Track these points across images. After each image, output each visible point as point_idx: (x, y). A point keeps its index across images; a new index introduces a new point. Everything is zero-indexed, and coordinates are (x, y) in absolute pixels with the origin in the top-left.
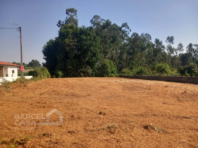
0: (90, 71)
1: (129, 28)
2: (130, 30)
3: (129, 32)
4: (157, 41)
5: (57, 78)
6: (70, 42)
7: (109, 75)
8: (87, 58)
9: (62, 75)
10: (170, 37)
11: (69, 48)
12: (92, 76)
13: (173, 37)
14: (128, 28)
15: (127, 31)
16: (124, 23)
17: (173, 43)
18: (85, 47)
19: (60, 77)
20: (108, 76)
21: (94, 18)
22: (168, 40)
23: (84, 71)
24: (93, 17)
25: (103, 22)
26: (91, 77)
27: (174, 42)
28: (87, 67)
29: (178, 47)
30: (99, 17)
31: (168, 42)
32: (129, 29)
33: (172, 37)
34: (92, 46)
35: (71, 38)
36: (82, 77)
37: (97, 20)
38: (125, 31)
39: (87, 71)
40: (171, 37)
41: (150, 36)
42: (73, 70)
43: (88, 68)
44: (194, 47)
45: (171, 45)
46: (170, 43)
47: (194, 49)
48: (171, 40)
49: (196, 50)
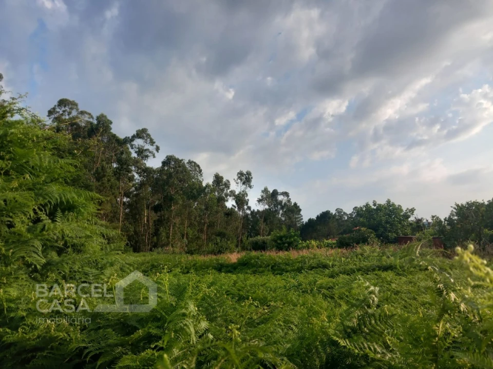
1: (154, 143)
3: (155, 152)
4: (218, 179)
10: (245, 173)
14: (152, 143)
15: (148, 150)
16: (141, 128)
17: (250, 187)
21: (59, 106)
22: (239, 178)
24: (56, 103)
27: (252, 184)
29: (262, 196)
31: (240, 184)
32: (155, 145)
33: (249, 174)
37: (70, 113)
38: (145, 151)
40: (247, 172)
41: (198, 166)
44: (280, 198)
45: (247, 190)
46: (244, 186)
47: (282, 201)
48: (246, 178)
49: (285, 204)
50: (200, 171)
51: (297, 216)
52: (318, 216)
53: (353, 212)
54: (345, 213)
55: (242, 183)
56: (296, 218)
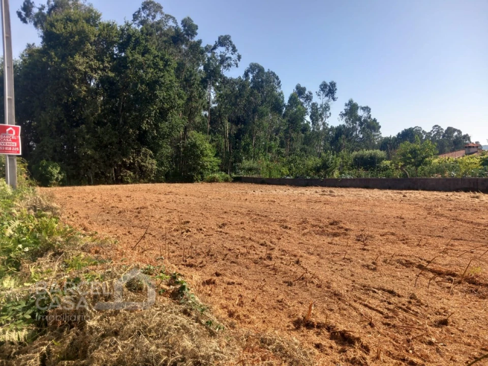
0: (151, 164)
1: (236, 51)
2: (239, 57)
3: (237, 60)
4: (300, 91)
5: (46, 186)
6: (90, 67)
7: (206, 177)
8: (145, 122)
9: (60, 177)
10: (329, 84)
11: (85, 89)
12: (157, 180)
13: (335, 84)
14: (234, 50)
15: (230, 58)
16: (224, 35)
17: (334, 99)
18: (139, 86)
19: (54, 185)
20: (203, 180)
21: (143, 8)
22: (322, 90)
23: (133, 164)
24: (140, 6)
25: (171, 23)
26: (153, 182)
27: (336, 96)
28: (143, 149)
29: (346, 110)
30: (159, 8)
32: (236, 53)
33: (333, 85)
34: (160, 86)
35: (91, 56)
36: (128, 183)
37: (154, 17)
38: (227, 59)
39: (142, 164)
40: (331, 83)
42: (95, 161)
43: (145, 155)
44: (360, 113)
45: (329, 103)
46: (327, 98)
47: (361, 117)
48: (329, 90)
49: (364, 120)
50: (279, 83)
51: (375, 134)
52: (399, 134)
53: (432, 131)
54: (423, 131)
55: (324, 95)
56: (374, 136)
